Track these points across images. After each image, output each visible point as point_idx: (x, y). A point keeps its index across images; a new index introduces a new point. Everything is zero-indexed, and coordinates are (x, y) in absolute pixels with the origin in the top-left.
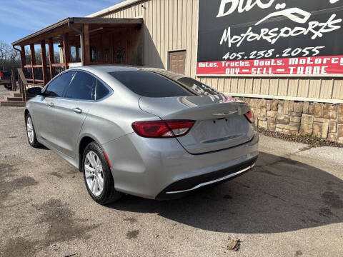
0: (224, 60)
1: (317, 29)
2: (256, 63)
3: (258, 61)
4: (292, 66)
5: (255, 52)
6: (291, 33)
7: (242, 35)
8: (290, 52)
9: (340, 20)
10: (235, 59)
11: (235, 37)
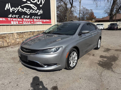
0: (9, 17)
1: (39, 12)
2: (24, 20)
3: (25, 19)
4: (35, 21)
5: (23, 16)
6: (33, 12)
7: (17, 8)
8: (34, 17)
9: (42, 11)
10: (15, 18)
11: (13, 8)
